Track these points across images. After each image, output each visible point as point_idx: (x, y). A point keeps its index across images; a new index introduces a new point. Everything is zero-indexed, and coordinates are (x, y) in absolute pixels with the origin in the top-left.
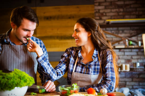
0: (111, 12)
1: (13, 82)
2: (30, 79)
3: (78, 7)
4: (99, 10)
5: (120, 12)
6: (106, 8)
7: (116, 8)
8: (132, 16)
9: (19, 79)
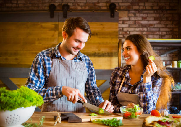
0: (135, 31)
1: (15, 101)
2: (37, 98)
3: (102, 24)
4: (123, 28)
5: (144, 31)
6: (130, 26)
7: (139, 27)
8: (155, 36)
9: (23, 99)
